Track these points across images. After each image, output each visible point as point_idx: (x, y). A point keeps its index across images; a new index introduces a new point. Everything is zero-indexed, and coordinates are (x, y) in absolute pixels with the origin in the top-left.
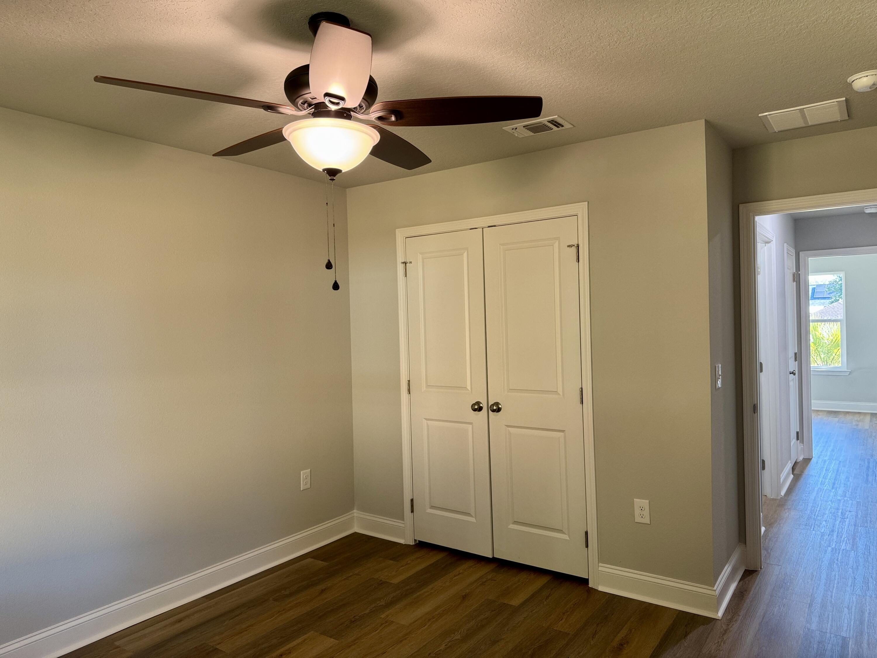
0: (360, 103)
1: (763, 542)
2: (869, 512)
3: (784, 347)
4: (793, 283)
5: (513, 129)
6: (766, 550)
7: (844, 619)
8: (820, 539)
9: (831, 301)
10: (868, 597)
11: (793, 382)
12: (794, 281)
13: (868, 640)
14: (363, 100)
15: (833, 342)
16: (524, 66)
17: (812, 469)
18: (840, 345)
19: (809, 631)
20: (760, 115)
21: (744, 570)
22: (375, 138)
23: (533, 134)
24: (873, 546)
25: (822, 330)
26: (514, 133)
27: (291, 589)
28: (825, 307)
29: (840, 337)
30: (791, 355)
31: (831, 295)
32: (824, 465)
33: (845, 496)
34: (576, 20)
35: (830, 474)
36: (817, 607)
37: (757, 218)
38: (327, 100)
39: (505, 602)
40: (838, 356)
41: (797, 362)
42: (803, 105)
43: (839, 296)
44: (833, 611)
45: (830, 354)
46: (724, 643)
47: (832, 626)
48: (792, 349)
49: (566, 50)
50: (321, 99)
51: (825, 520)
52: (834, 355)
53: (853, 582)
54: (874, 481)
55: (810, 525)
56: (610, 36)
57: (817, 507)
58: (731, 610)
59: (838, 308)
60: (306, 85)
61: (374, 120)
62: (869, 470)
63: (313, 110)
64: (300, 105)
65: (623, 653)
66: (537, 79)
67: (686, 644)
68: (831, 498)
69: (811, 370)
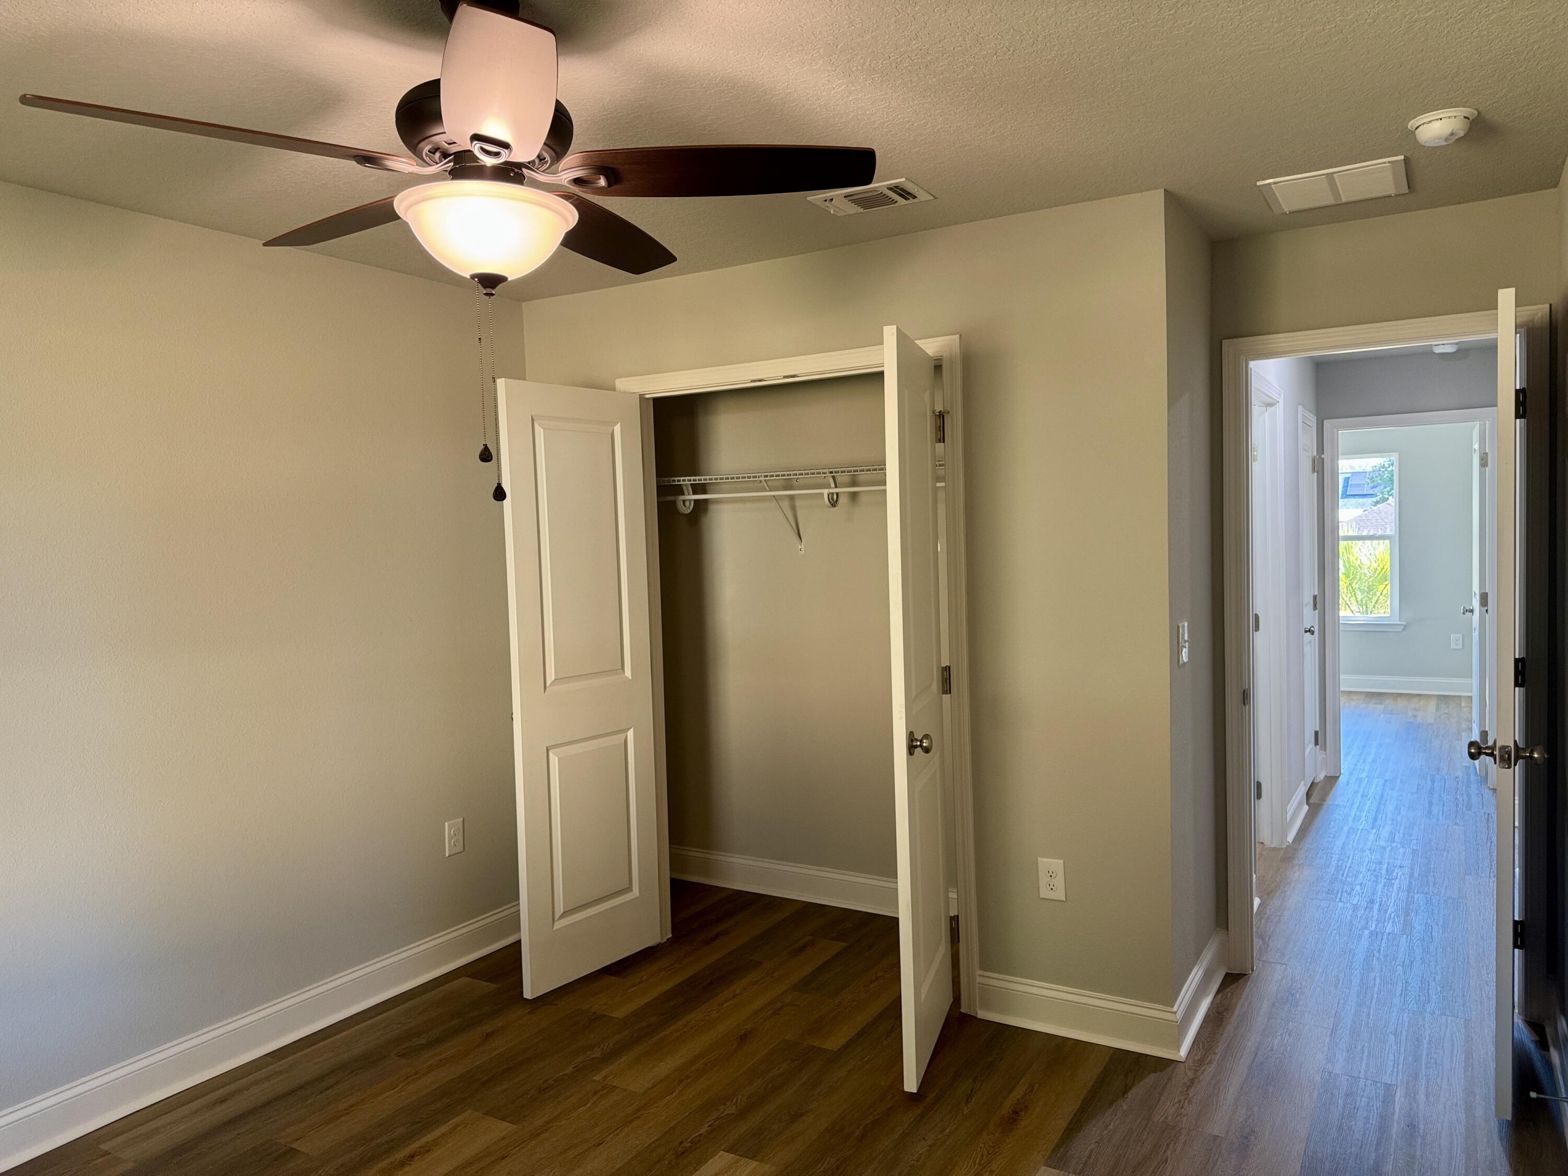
0: (540, 151)
1: (1256, 925)
2: (1432, 866)
3: (1296, 586)
4: (1311, 474)
5: (826, 201)
6: (1261, 937)
7: (1388, 1053)
8: (1351, 916)
9: (1374, 499)
10: (1428, 1015)
11: (1311, 646)
12: (1314, 470)
13: (1427, 1087)
14: (546, 147)
15: (1378, 572)
16: (843, 88)
17: (1341, 795)
18: (1389, 577)
19: (1330, 1076)
20: (1259, 183)
21: (1224, 974)
22: (570, 217)
23: (862, 210)
24: (1438, 926)
25: (1359, 552)
26: (828, 207)
27: (429, 1034)
28: (1365, 511)
29: (1389, 564)
30: (1308, 599)
31: (1376, 490)
32: (1359, 786)
33: (1394, 841)
34: (936, 7)
35: (1369, 802)
36: (1344, 1034)
37: (1252, 364)
38: (476, 148)
39: (816, 1044)
40: (1385, 596)
41: (1317, 611)
42: (1332, 167)
43: (1388, 492)
44: (1370, 1041)
45: (1371, 594)
46: (1190, 1102)
47: (1367, 1065)
48: (1310, 589)
49: (919, 61)
50: (464, 144)
51: (1360, 883)
52: (1378, 594)
53: (1404, 989)
54: (1441, 813)
55: (1335, 892)
56: (997, 39)
57: (1347, 861)
58: (1201, 1044)
59: (1386, 513)
60: (437, 117)
61: (567, 185)
62: (1432, 795)
63: (452, 164)
64: (426, 153)
65: (1018, 1127)
66: (868, 112)
67: (1125, 1107)
68: (1369, 843)
69: (1341, 622)
